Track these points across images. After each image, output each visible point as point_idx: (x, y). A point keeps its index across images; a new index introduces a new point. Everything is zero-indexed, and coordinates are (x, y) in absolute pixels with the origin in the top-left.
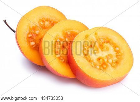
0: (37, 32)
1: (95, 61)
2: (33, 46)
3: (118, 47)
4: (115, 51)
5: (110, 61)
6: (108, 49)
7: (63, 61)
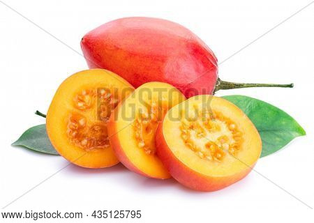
3: (233, 123)
4: (230, 130)
5: (226, 146)
6: (218, 129)
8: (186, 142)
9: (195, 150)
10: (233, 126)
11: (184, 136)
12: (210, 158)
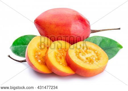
0: (39, 53)
1: (85, 60)
2: (40, 62)
4: (95, 53)
7: (65, 65)
8: (78, 57)
9: (82, 60)
10: (96, 52)
11: (77, 55)
12: (88, 62)
